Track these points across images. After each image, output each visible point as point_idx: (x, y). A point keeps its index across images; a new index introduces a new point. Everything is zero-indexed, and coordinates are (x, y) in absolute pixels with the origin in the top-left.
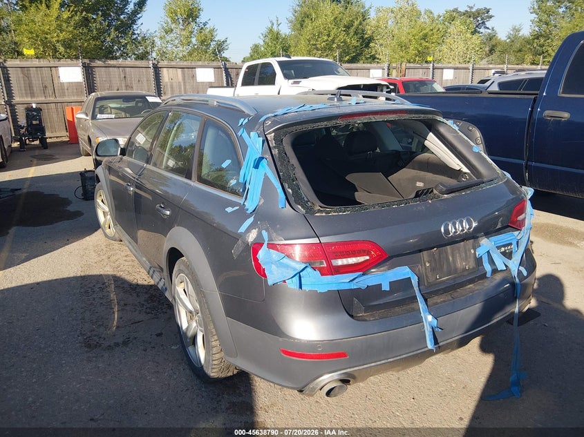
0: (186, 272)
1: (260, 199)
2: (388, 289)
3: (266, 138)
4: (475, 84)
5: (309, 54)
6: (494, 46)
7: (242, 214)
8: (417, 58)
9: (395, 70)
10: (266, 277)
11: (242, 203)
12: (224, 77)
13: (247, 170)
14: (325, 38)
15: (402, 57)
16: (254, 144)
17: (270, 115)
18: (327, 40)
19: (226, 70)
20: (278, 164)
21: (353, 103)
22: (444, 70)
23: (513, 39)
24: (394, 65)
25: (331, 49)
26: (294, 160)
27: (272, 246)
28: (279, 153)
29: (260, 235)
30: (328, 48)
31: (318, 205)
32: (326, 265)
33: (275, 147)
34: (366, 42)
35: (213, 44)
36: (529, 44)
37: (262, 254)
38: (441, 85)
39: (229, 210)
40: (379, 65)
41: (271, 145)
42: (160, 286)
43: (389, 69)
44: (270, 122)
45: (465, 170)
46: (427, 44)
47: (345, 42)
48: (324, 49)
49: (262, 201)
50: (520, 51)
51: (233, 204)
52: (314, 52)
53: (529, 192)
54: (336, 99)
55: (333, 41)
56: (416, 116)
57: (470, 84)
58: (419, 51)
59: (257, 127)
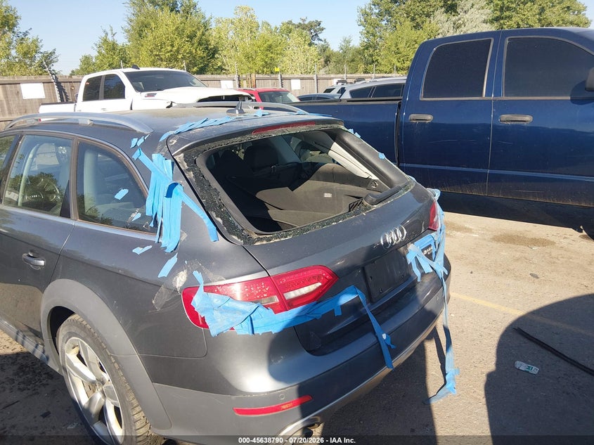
0: (83, 334)
1: (181, 233)
2: (340, 314)
3: (174, 159)
4: (321, 92)
5: (153, 64)
6: (328, 57)
7: (159, 255)
8: (265, 69)
9: (245, 82)
10: (207, 327)
11: (156, 241)
12: (57, 93)
13: (156, 202)
14: (169, 48)
15: (250, 68)
16: (160, 168)
17: (171, 133)
18: (171, 51)
19: (58, 84)
20: (198, 190)
21: (260, 115)
22: (292, 81)
23: (345, 50)
24: (244, 76)
25: (176, 60)
26: (215, 184)
27: (209, 289)
28: (195, 177)
29: (190, 276)
30: (173, 59)
31: (253, 232)
32: (278, 301)
33: (188, 170)
34: (213, 53)
35: (38, 57)
36: (360, 54)
37: (198, 301)
38: (295, 95)
39: (138, 251)
40: (229, 76)
41: (183, 168)
42: (38, 354)
43: (239, 80)
44: (175, 141)
45: (374, 177)
46: (272, 55)
47: (191, 53)
48: (169, 60)
49: (185, 236)
50: (353, 61)
51: (142, 243)
52: (158, 63)
53: (436, 193)
54: (237, 111)
55: (178, 51)
56: (324, 126)
57: (316, 93)
58: (266, 62)
59: (159, 147)
